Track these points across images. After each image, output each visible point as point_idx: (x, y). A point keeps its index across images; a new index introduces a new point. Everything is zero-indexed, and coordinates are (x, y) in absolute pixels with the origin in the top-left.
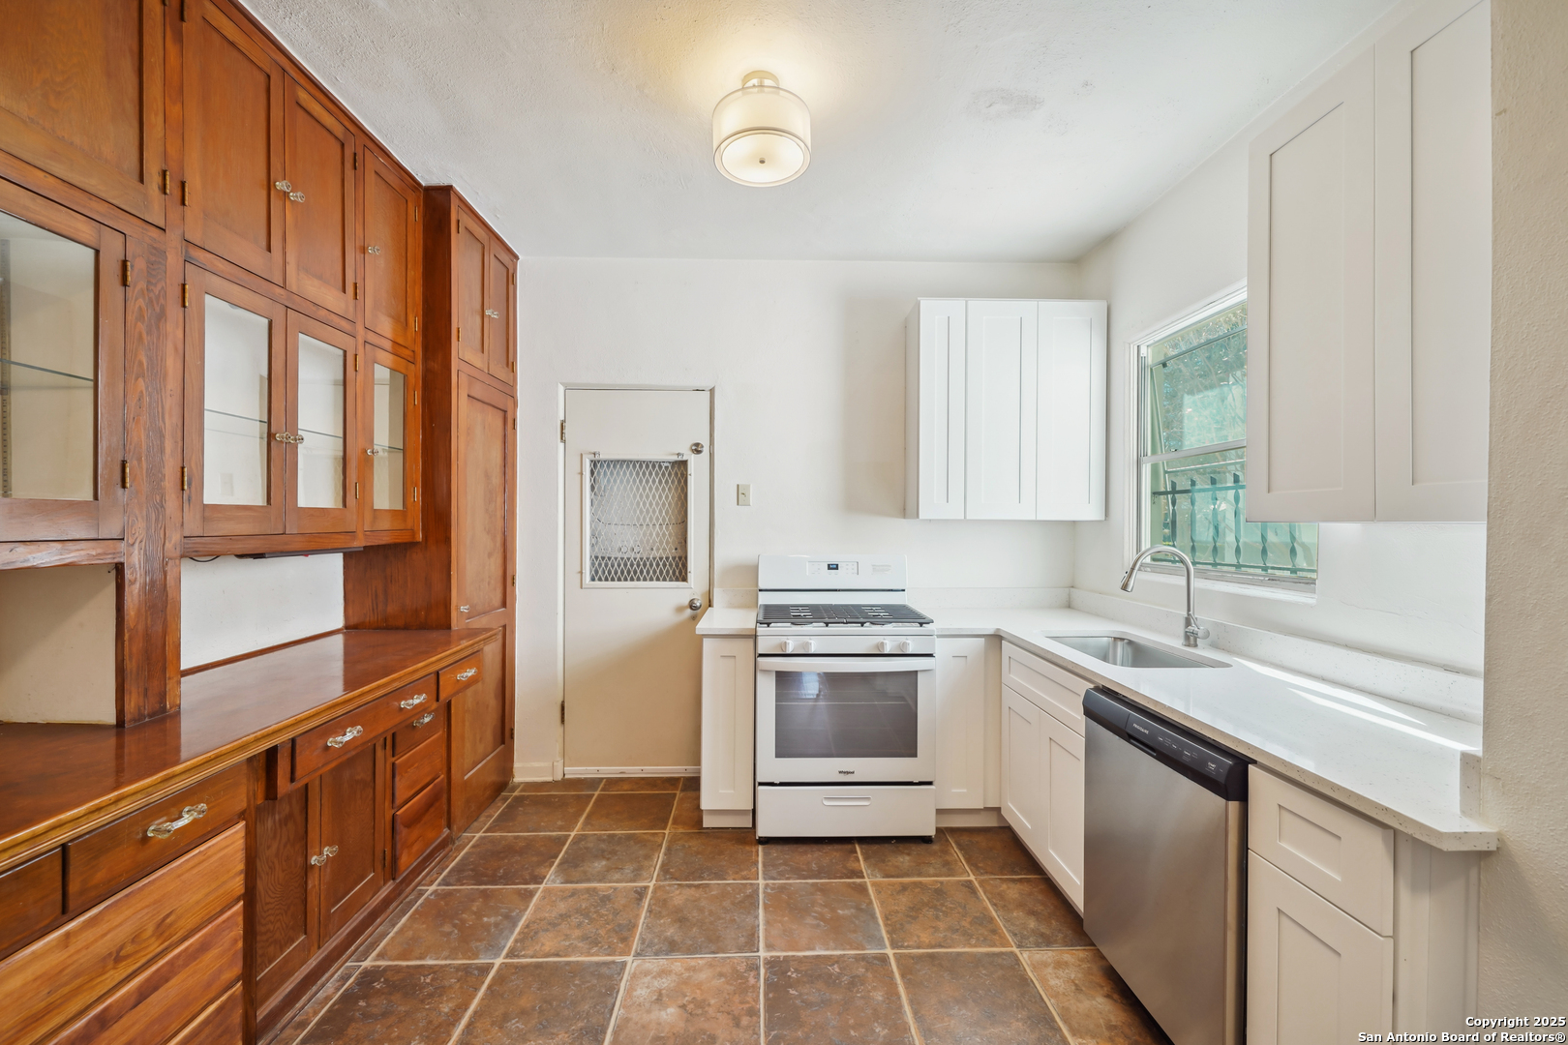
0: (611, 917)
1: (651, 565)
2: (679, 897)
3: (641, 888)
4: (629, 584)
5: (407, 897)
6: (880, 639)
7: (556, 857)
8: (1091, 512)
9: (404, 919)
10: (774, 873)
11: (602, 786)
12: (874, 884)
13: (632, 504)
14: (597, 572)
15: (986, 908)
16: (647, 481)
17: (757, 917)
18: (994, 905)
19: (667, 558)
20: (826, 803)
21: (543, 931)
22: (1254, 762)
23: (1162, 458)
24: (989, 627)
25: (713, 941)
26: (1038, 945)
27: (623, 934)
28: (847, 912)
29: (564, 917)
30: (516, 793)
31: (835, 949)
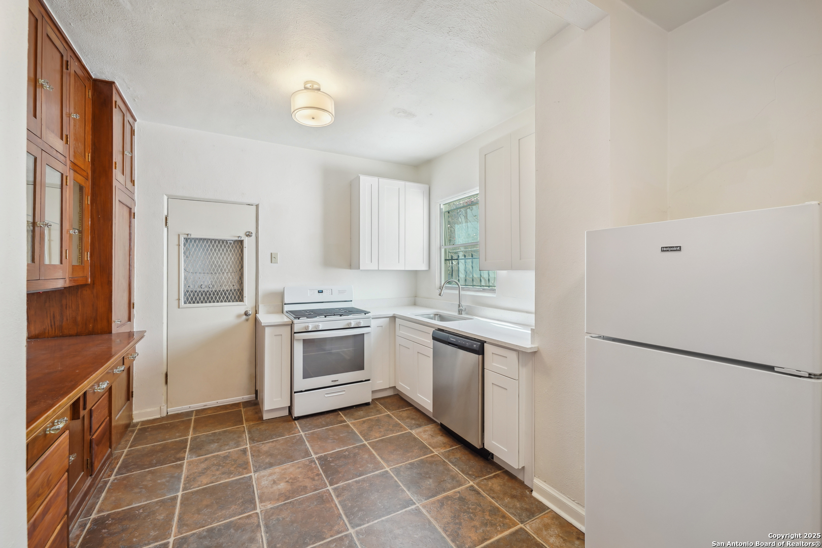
0: (233, 463)
1: (221, 294)
2: (265, 447)
3: (243, 449)
4: (208, 304)
5: (98, 485)
6: (349, 321)
7: (186, 448)
8: (423, 267)
9: (103, 494)
10: (307, 429)
11: (194, 414)
12: (351, 423)
13: (210, 262)
14: (188, 299)
15: (397, 421)
16: (219, 250)
17: (306, 445)
18: (399, 419)
19: (231, 290)
20: (326, 396)
21: (198, 476)
22: (485, 342)
23: (448, 247)
24: (391, 313)
25: (290, 458)
26: (417, 428)
27: (245, 466)
28: (344, 435)
29: (207, 469)
30: (138, 427)
31: (344, 447)
